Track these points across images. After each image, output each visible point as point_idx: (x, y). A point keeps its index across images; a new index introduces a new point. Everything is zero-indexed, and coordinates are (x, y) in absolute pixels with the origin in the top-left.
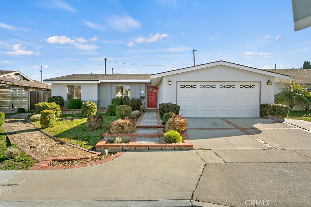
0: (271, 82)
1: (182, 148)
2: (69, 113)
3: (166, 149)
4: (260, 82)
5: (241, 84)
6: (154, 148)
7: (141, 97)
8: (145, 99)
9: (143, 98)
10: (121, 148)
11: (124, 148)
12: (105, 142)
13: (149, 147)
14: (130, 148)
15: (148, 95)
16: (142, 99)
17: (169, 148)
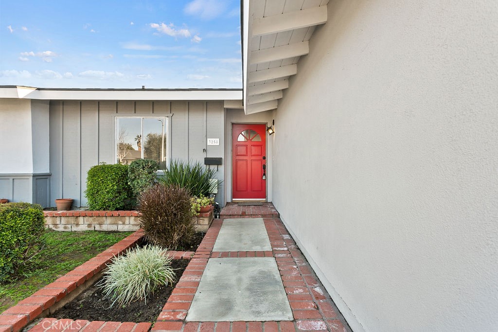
7: (209, 161)
8: (221, 168)
9: (217, 162)
15: (236, 154)
16: (213, 168)
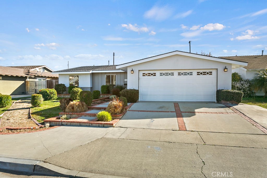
0: (227, 69)
1: (105, 125)
2: (67, 97)
3: (93, 125)
4: (217, 69)
5: (199, 71)
6: (84, 124)
7: (125, 85)
10: (61, 123)
11: (63, 123)
12: (56, 118)
13: (80, 124)
14: (67, 123)
17: (95, 125)
